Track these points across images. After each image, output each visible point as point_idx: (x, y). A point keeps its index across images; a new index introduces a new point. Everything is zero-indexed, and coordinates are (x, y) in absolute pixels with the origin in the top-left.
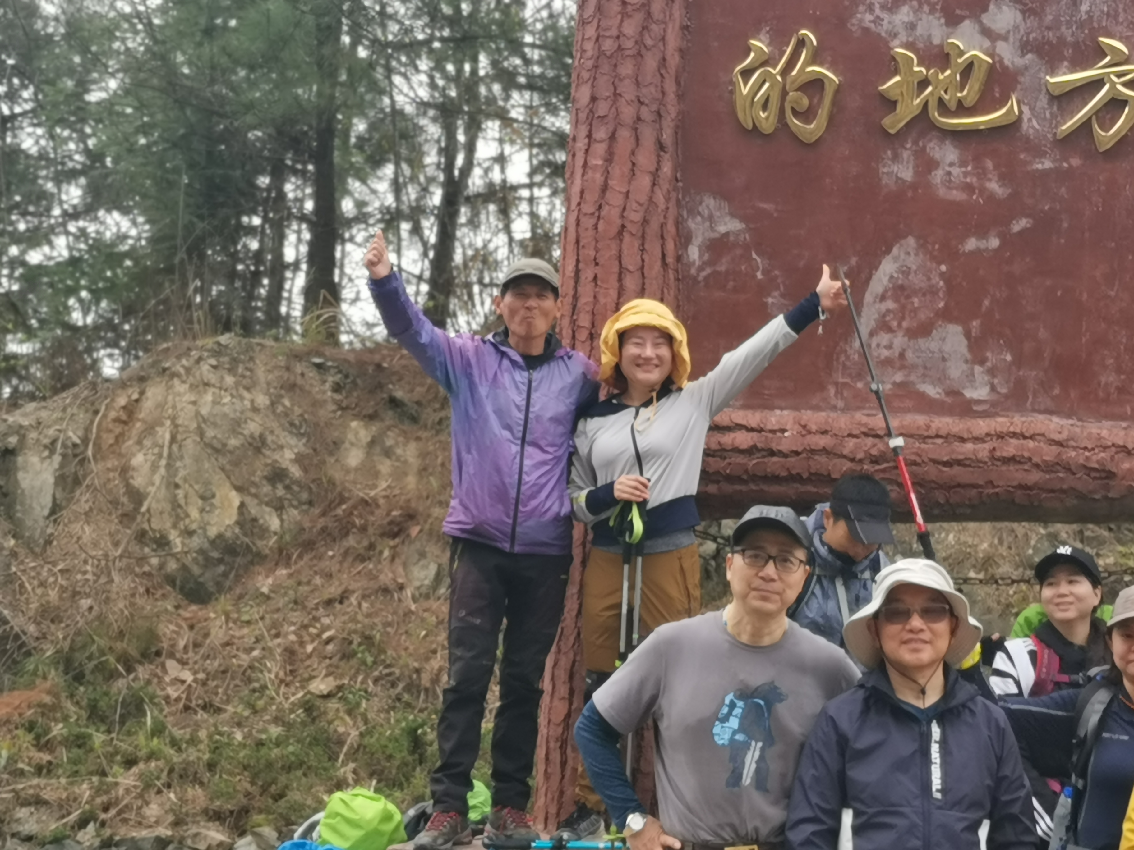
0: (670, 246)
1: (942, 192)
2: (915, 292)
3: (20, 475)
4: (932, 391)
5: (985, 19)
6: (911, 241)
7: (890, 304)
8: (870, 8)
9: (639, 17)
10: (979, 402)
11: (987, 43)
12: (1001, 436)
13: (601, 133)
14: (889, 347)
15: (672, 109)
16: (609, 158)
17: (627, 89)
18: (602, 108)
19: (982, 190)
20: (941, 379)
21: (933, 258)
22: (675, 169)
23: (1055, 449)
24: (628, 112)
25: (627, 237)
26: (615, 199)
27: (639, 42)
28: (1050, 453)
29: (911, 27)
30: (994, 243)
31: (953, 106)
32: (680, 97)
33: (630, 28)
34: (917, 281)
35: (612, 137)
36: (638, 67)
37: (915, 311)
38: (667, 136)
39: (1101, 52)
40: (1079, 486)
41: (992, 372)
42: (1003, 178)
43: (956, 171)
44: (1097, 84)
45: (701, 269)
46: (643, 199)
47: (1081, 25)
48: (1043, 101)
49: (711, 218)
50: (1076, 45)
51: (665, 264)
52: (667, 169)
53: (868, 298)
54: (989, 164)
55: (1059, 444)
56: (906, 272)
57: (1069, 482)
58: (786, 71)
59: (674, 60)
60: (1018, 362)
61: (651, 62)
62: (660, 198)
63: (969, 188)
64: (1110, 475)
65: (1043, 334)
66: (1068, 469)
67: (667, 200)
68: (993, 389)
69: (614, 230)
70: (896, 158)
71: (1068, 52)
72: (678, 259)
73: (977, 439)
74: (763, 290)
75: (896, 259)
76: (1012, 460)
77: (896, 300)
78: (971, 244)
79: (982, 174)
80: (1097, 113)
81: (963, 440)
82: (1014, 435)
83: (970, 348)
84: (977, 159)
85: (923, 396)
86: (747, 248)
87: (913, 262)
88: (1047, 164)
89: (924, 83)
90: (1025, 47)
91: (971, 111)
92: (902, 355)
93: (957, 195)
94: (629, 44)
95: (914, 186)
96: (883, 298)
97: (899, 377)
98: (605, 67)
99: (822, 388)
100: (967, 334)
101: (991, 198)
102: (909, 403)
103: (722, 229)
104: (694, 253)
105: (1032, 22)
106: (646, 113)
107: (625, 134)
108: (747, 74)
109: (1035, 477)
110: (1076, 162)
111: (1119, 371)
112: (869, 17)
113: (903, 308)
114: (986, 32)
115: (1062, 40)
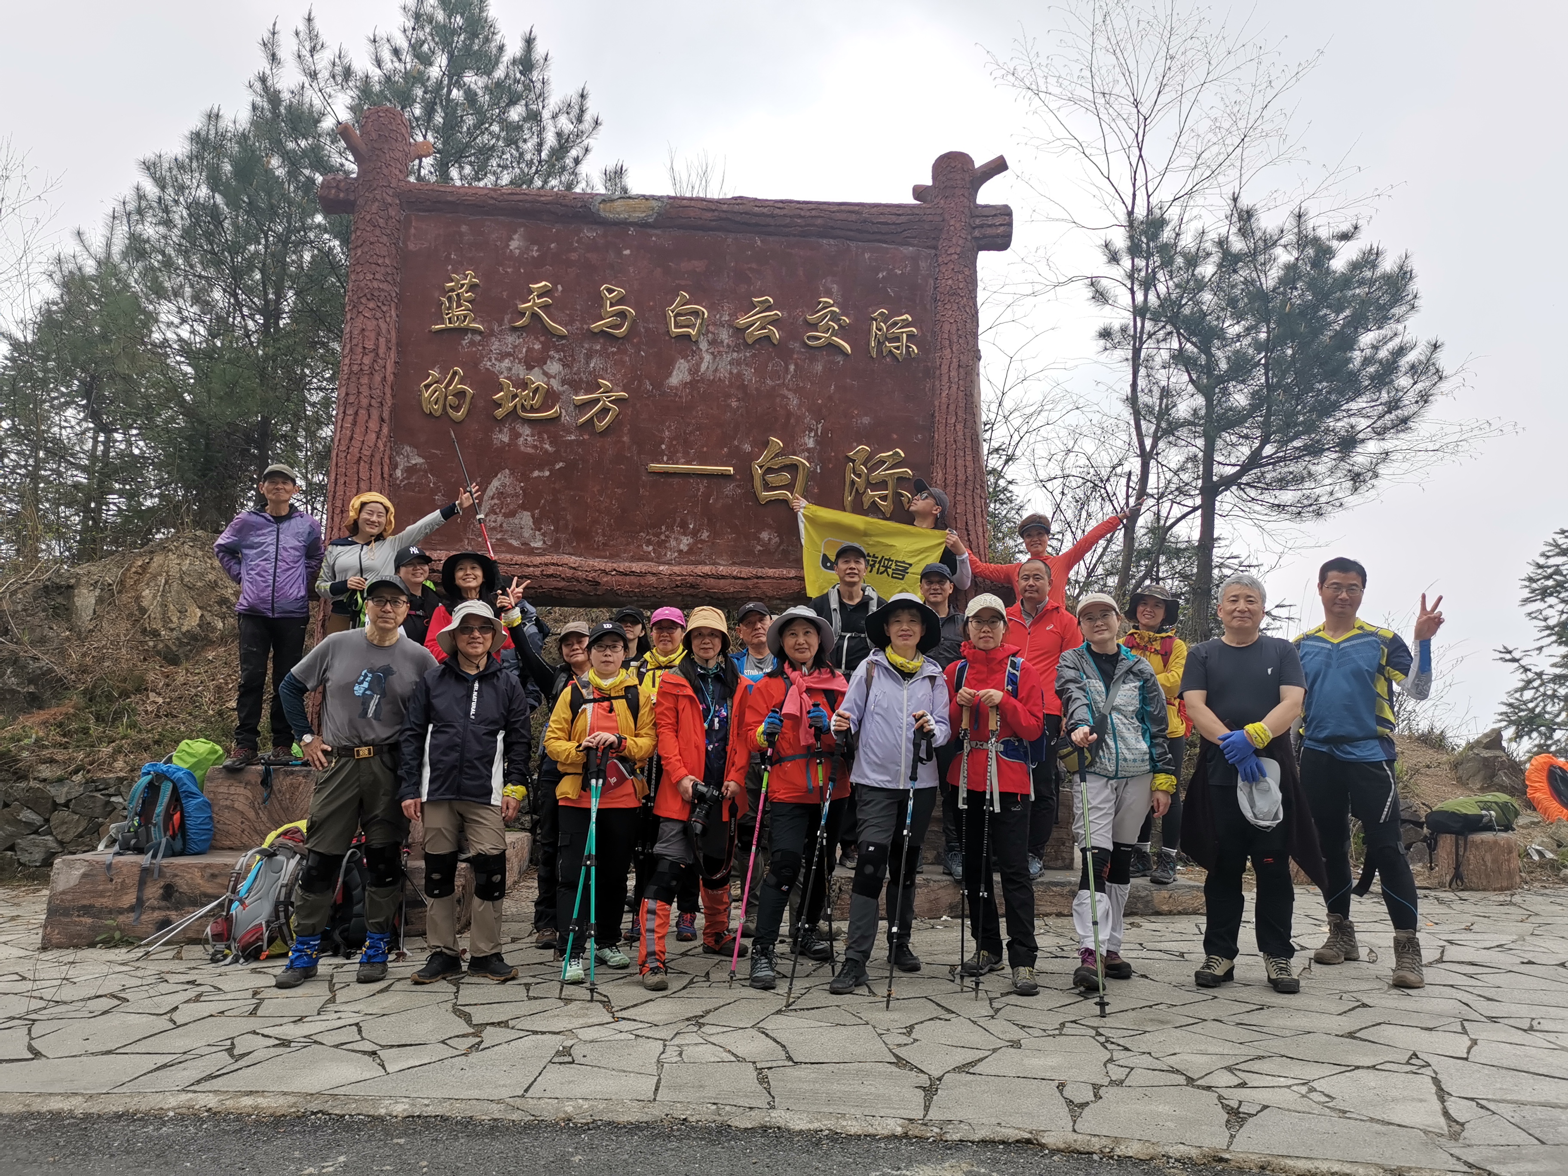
0: (386, 469)
1: (522, 448)
2: (508, 496)
3: (76, 599)
4: (515, 543)
5: (545, 367)
6: (507, 471)
7: (496, 501)
8: (490, 360)
9: (372, 355)
10: (537, 549)
11: (546, 379)
12: (546, 565)
13: (350, 411)
14: (495, 522)
15: (389, 402)
16: (354, 423)
17: (365, 391)
18: (351, 399)
19: (542, 448)
20: (520, 537)
21: (517, 480)
22: (390, 431)
23: (572, 571)
24: (365, 402)
25: (362, 463)
26: (356, 444)
27: (372, 367)
28: (569, 573)
29: (510, 369)
30: (547, 473)
31: (529, 408)
32: (393, 396)
33: (367, 360)
34: (510, 490)
35: (356, 413)
36: (371, 379)
37: (508, 504)
38: (386, 415)
39: (599, 386)
40: (583, 589)
41: (544, 535)
42: (551, 443)
43: (529, 439)
44: (598, 400)
45: (402, 481)
46: (372, 445)
47: (590, 373)
48: (572, 408)
49: (408, 456)
50: (587, 383)
51: (383, 478)
52: (385, 430)
53: (486, 497)
54: (546, 436)
55: (574, 568)
56: (504, 486)
57: (578, 587)
58: (446, 387)
59: (390, 378)
60: (557, 530)
61: (378, 378)
62: (380, 444)
63: (535, 447)
64: (598, 584)
65: (569, 517)
66: (578, 581)
67: (385, 446)
68: (544, 542)
69: (355, 459)
70: (500, 431)
71: (584, 386)
72: (391, 475)
73: (535, 566)
74: (434, 492)
75: (499, 479)
76: (551, 576)
77: (499, 499)
78: (536, 474)
79: (542, 441)
80: (596, 414)
81: (528, 566)
82: (553, 564)
83: (534, 523)
84: (540, 433)
85: (511, 545)
86: (426, 472)
87: (508, 481)
88: (573, 438)
89: (515, 396)
90: (563, 382)
91: (537, 411)
92: (501, 526)
93: (530, 450)
94: (366, 368)
95: (509, 445)
96: (493, 498)
97: (499, 536)
98: (354, 379)
99: (462, 541)
100: (533, 516)
101: (546, 451)
102: (503, 549)
103: (414, 462)
104: (399, 473)
105: (567, 371)
106: (373, 402)
107: (362, 412)
108: (427, 387)
109: (562, 584)
110: (586, 437)
111: (604, 535)
112: (489, 363)
113: (502, 503)
114: (545, 374)
115: (581, 379)
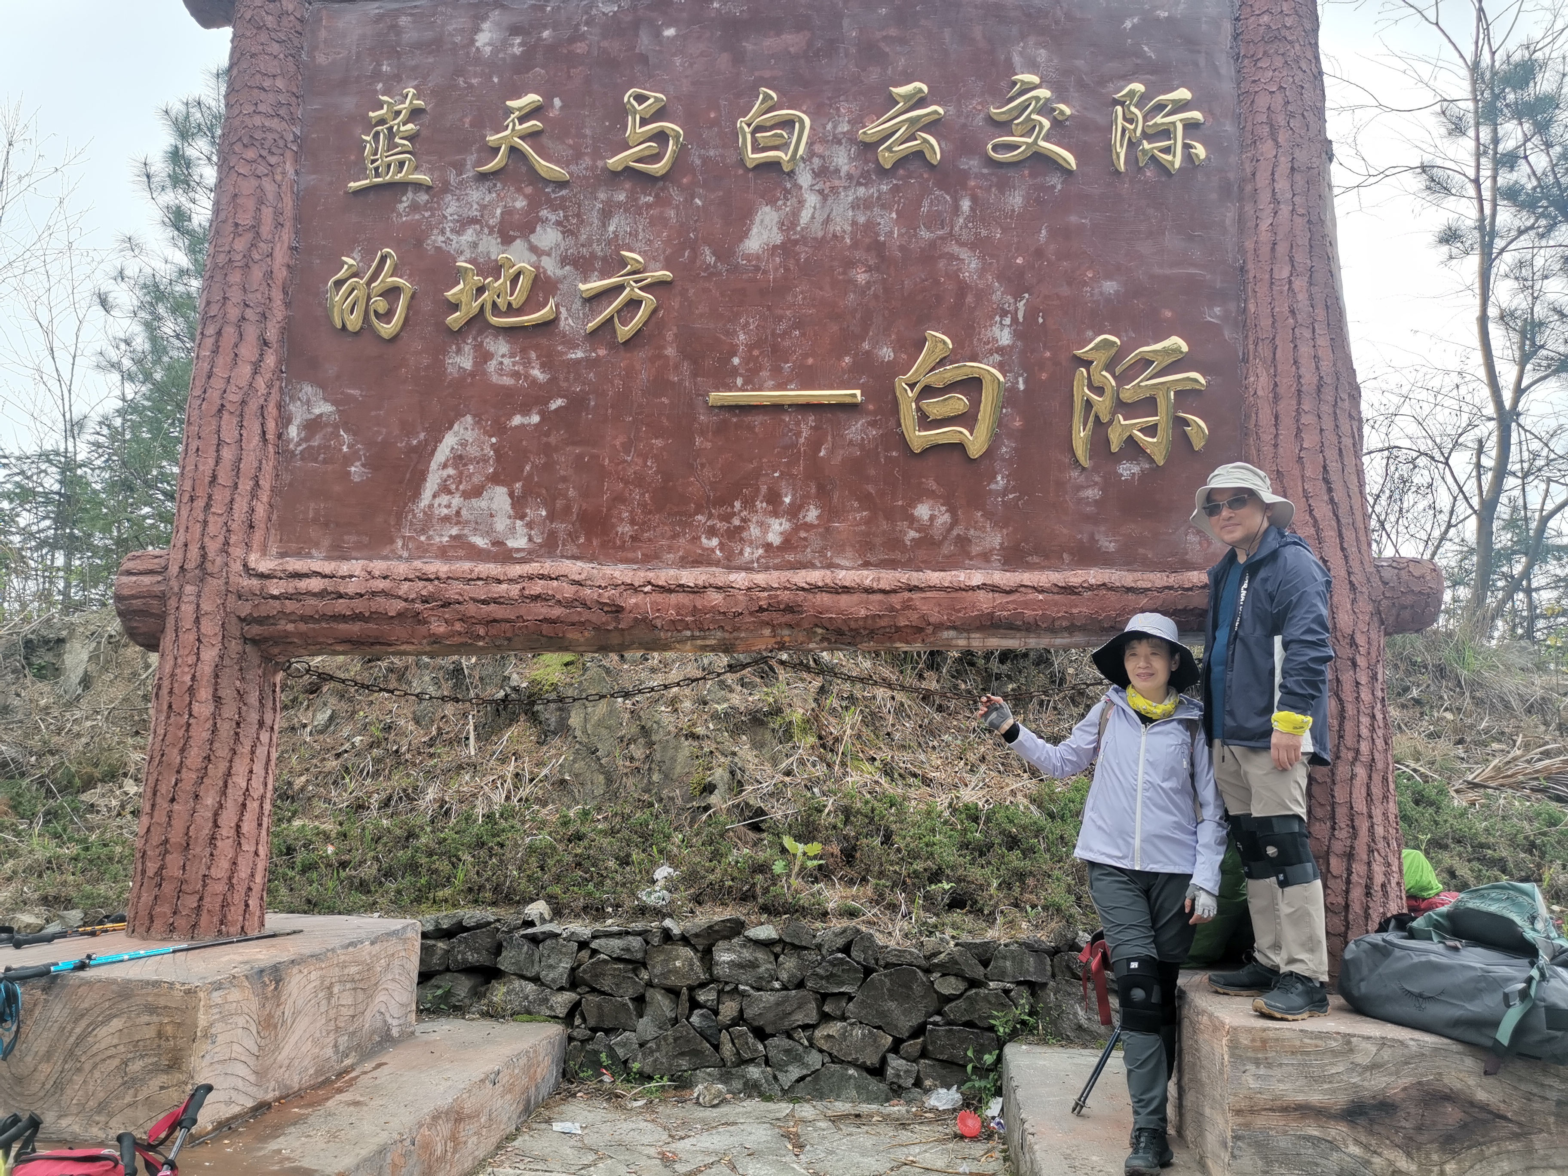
0: (271, 425)
1: (495, 379)
2: (471, 461)
4: (480, 542)
5: (533, 238)
6: (469, 419)
7: (451, 471)
8: (443, 232)
9: (250, 236)
10: (518, 550)
11: (534, 258)
12: (531, 578)
13: (211, 330)
14: (448, 506)
15: (278, 312)
16: (216, 351)
17: (236, 295)
18: (214, 310)
19: (527, 376)
20: (489, 532)
21: (486, 432)
22: (280, 362)
23: (574, 588)
24: (234, 313)
25: (226, 416)
26: (218, 383)
27: (247, 256)
28: (569, 591)
29: (475, 245)
30: (535, 419)
31: (503, 308)
32: (287, 305)
33: (240, 245)
34: (473, 451)
35: (219, 333)
36: (245, 275)
37: (470, 476)
38: (272, 334)
39: (623, 262)
40: (594, 619)
41: (530, 526)
42: (543, 367)
43: (506, 361)
44: (620, 288)
45: (298, 444)
46: (244, 383)
47: (609, 243)
48: (577, 304)
49: (308, 402)
50: (604, 259)
51: (265, 440)
52: (270, 360)
53: (434, 465)
54: (533, 355)
55: (579, 583)
56: (464, 444)
57: (586, 615)
58: (369, 283)
59: (281, 274)
60: (551, 517)
61: (257, 273)
62: (261, 384)
63: (516, 375)
64: (618, 610)
65: (571, 493)
66: (584, 605)
67: (270, 386)
68: (530, 539)
69: (215, 409)
70: (459, 351)
71: (598, 265)
72: (280, 436)
73: (510, 581)
74: (348, 460)
75: (456, 434)
76: (536, 598)
77: (456, 467)
78: (517, 420)
79: (527, 364)
80: (619, 312)
81: (499, 582)
82: (542, 577)
83: (513, 505)
84: (524, 351)
85: (473, 546)
86: (336, 426)
87: (470, 436)
88: (579, 354)
89: (481, 290)
90: (564, 261)
91: (519, 312)
92: (458, 513)
93: (508, 381)
94: (238, 257)
95: (472, 374)
96: (445, 466)
97: (454, 531)
98: (218, 277)
99: (392, 541)
100: (511, 495)
101: (534, 382)
102: (461, 553)
103: (317, 411)
104: (293, 432)
105: (570, 241)
106: (249, 314)
107: (230, 331)
108: (339, 284)
109: (557, 612)
110: (602, 352)
111: (633, 522)
112: (441, 238)
113: (461, 473)
114: (534, 249)
115: (593, 256)
